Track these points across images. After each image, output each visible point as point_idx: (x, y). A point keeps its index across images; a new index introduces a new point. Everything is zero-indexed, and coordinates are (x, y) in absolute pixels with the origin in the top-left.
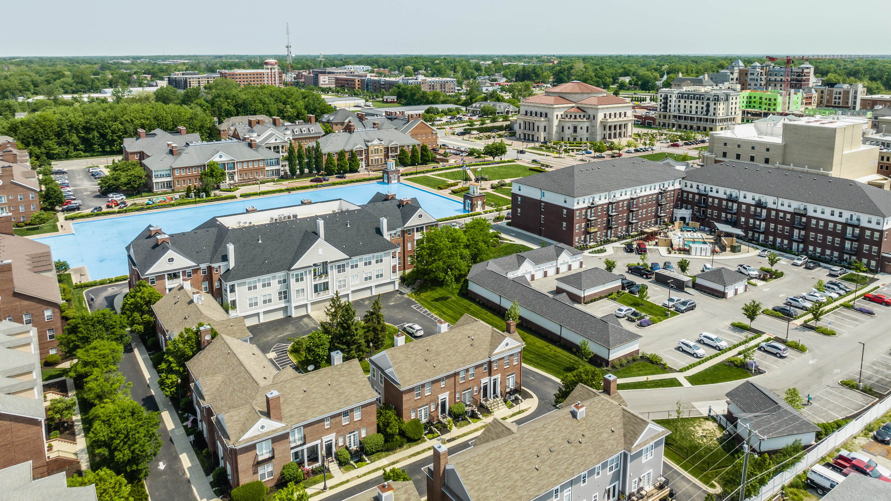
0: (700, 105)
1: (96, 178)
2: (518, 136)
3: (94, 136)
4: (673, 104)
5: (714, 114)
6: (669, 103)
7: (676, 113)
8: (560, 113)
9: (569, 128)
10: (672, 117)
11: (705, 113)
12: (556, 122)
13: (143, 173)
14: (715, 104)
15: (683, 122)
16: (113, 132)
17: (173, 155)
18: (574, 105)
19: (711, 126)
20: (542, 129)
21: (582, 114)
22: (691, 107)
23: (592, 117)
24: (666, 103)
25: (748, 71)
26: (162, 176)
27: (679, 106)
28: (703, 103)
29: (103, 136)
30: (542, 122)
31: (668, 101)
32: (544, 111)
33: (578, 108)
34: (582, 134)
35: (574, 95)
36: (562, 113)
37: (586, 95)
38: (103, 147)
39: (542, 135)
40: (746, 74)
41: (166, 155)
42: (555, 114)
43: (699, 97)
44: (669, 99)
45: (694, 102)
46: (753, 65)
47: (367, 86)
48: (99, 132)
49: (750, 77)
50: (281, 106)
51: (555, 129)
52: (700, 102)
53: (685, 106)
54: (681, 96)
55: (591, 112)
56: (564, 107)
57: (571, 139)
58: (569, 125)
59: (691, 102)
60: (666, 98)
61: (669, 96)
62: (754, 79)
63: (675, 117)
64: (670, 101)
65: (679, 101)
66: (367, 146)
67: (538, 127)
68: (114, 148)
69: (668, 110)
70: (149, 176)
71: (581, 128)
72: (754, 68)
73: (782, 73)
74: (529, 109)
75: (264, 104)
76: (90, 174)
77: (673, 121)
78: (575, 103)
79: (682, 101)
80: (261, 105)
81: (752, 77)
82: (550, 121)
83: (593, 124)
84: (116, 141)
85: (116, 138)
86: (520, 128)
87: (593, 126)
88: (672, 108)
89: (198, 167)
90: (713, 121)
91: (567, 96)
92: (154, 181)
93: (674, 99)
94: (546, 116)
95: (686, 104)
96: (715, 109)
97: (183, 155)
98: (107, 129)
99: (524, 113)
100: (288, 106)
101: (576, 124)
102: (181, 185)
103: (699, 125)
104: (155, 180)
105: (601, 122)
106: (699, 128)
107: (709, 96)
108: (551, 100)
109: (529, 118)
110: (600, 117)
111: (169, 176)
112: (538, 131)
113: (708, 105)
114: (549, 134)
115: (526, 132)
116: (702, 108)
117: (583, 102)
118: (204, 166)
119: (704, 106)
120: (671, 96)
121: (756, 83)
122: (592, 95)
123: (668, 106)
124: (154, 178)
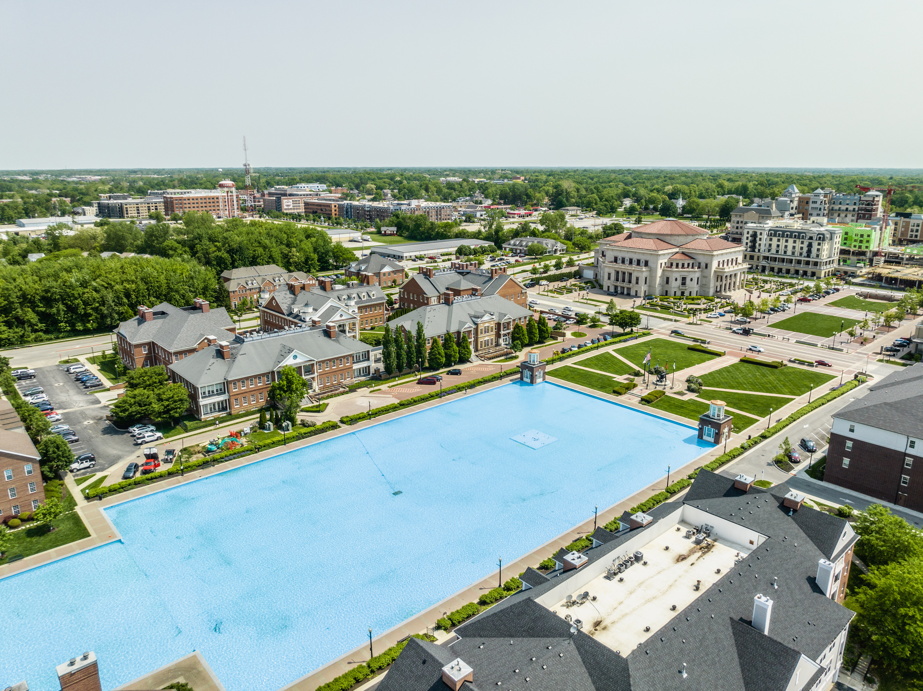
0: (798, 245)
1: (87, 387)
2: (605, 288)
3: (58, 310)
4: (763, 242)
5: (818, 256)
6: (758, 242)
7: (767, 254)
8: (663, 261)
9: (676, 280)
10: (761, 258)
11: (805, 254)
12: (659, 272)
13: (184, 392)
14: (819, 244)
15: (777, 265)
16: (86, 303)
17: (223, 358)
18: (677, 250)
19: (814, 270)
20: (642, 281)
21: (691, 262)
22: (786, 247)
23: (703, 265)
24: (754, 241)
25: (809, 198)
26: (211, 394)
27: (770, 245)
28: (802, 243)
29: (71, 309)
30: (643, 272)
31: (758, 239)
32: (643, 259)
33: (683, 253)
34: (693, 287)
35: (677, 238)
36: (666, 261)
37: (691, 238)
38: (73, 325)
39: (643, 288)
40: (807, 203)
41: (213, 360)
42: (660, 262)
43: (798, 235)
44: (759, 236)
45: (791, 241)
46: (816, 192)
47: (347, 212)
48: (66, 305)
49: (811, 205)
50: (286, 250)
51: (658, 280)
52: (798, 242)
53: (778, 246)
54: (774, 233)
55: (702, 260)
56: (668, 254)
57: (679, 294)
58: (677, 275)
59: (787, 241)
60: (754, 235)
61: (758, 234)
62: (816, 208)
63: (766, 258)
64: (760, 239)
65: (771, 240)
66: (476, 324)
67: (637, 279)
68: (89, 325)
69: (757, 250)
70: (193, 396)
71: (692, 280)
72: (817, 195)
73: (848, 202)
74: (620, 256)
75: (265, 248)
76: (73, 377)
77: (764, 263)
78: (679, 247)
79: (775, 239)
80: (260, 250)
81: (815, 205)
82: (652, 271)
83: (705, 275)
84: (90, 315)
85: (90, 311)
86: (609, 278)
87: (704, 277)
88: (762, 248)
89: (263, 375)
90: (816, 264)
91: (667, 239)
92: (201, 404)
93: (766, 237)
94: (646, 263)
95: (780, 243)
96: (818, 250)
97: (239, 358)
98: (76, 299)
99: (613, 259)
100: (294, 249)
101: (684, 274)
102: (241, 406)
103: (797, 268)
104: (202, 402)
105: (715, 272)
106: (797, 272)
107: (811, 235)
108: (649, 244)
109: (620, 267)
110: (714, 265)
111: (221, 392)
112: (637, 283)
113: (810, 245)
114: (649, 286)
115: (619, 284)
116: (802, 248)
117: (688, 246)
118: (273, 372)
119: (805, 246)
120: (761, 234)
121: (819, 212)
122: (697, 237)
123: (757, 245)
124: (201, 399)
